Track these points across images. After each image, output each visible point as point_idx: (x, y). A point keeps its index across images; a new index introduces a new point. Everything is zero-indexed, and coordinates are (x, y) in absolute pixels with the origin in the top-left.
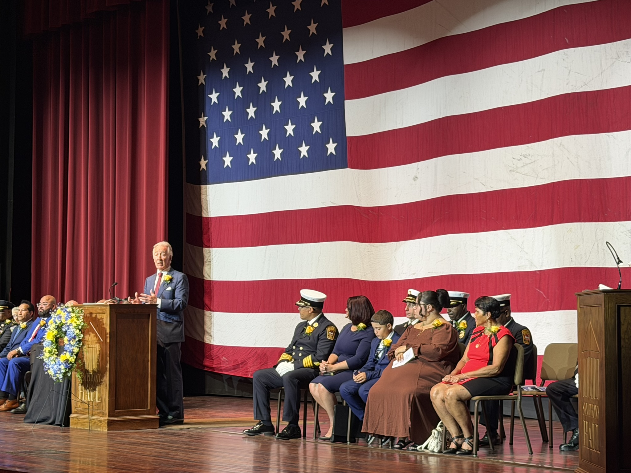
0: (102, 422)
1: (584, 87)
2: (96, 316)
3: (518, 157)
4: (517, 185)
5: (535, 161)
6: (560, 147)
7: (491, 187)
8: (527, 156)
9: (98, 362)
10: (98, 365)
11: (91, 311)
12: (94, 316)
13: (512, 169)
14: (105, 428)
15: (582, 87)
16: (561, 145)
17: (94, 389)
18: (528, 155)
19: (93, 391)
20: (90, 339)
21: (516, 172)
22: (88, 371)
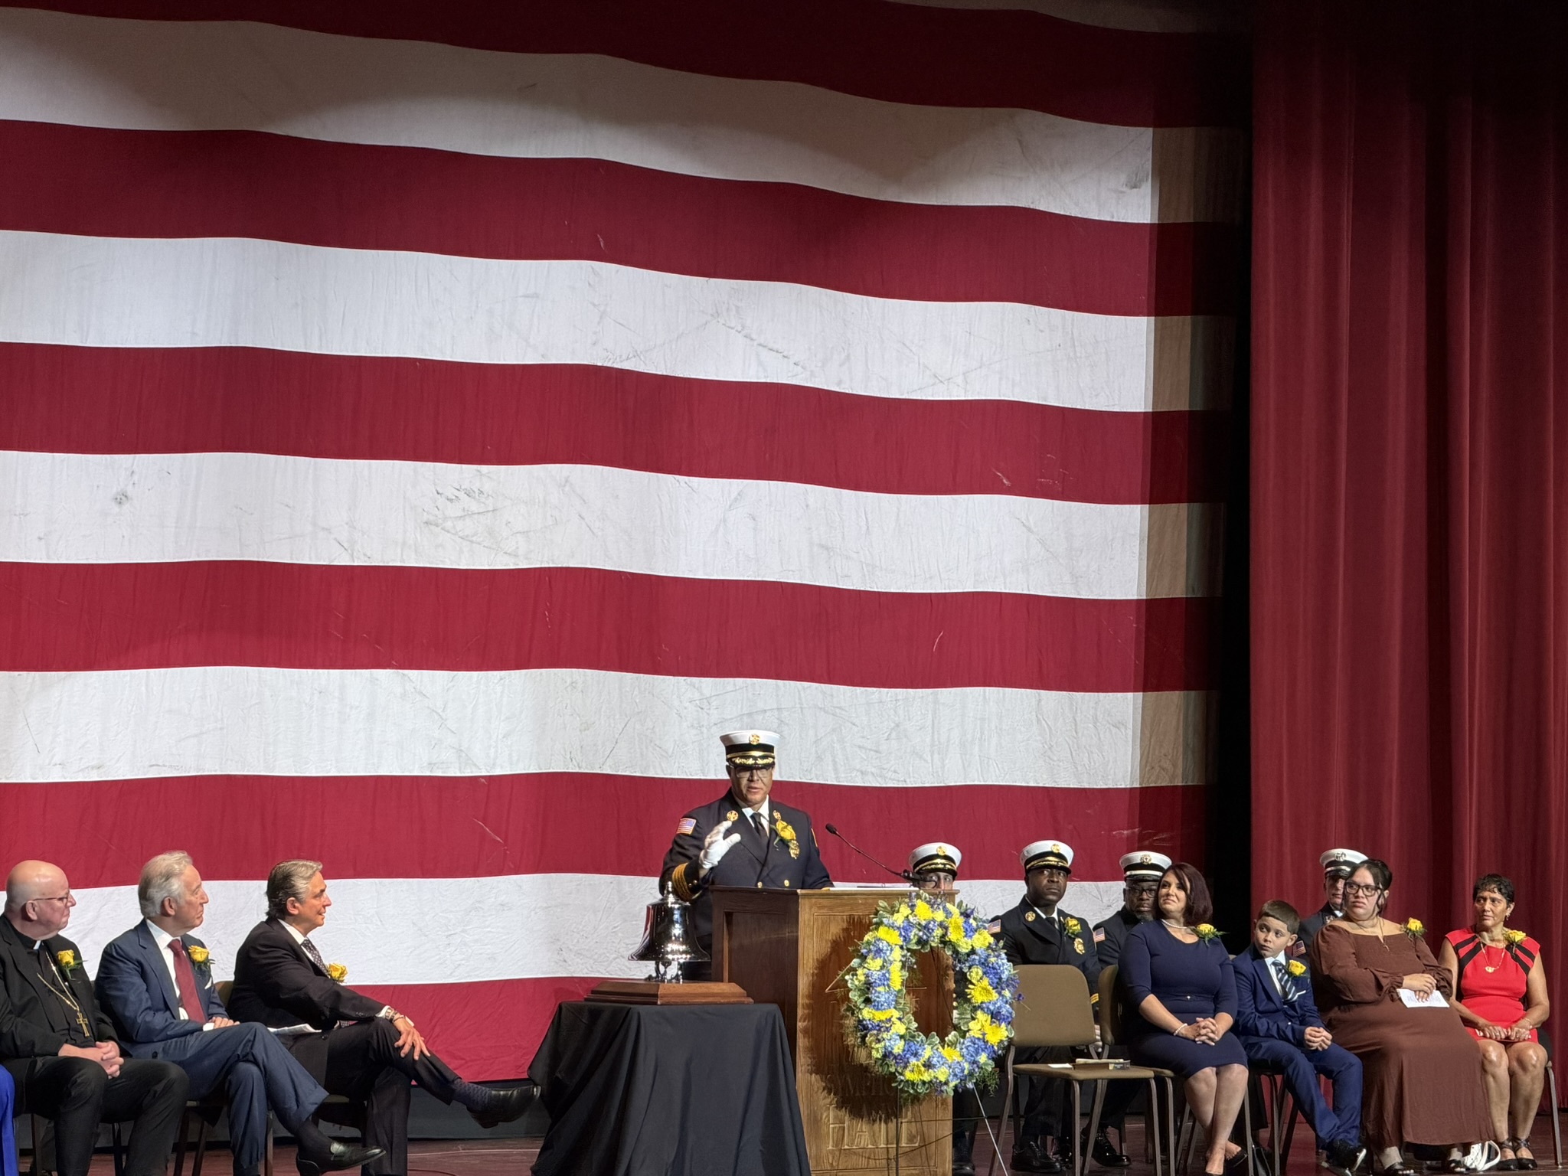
1: (633, 359)
4: (443, 562)
5: (494, 510)
7: (365, 555)
8: (474, 495)
13: (432, 518)
15: (628, 359)
16: (567, 481)
17: (894, 1115)
18: (477, 491)
21: (442, 529)
22: (863, 1069)
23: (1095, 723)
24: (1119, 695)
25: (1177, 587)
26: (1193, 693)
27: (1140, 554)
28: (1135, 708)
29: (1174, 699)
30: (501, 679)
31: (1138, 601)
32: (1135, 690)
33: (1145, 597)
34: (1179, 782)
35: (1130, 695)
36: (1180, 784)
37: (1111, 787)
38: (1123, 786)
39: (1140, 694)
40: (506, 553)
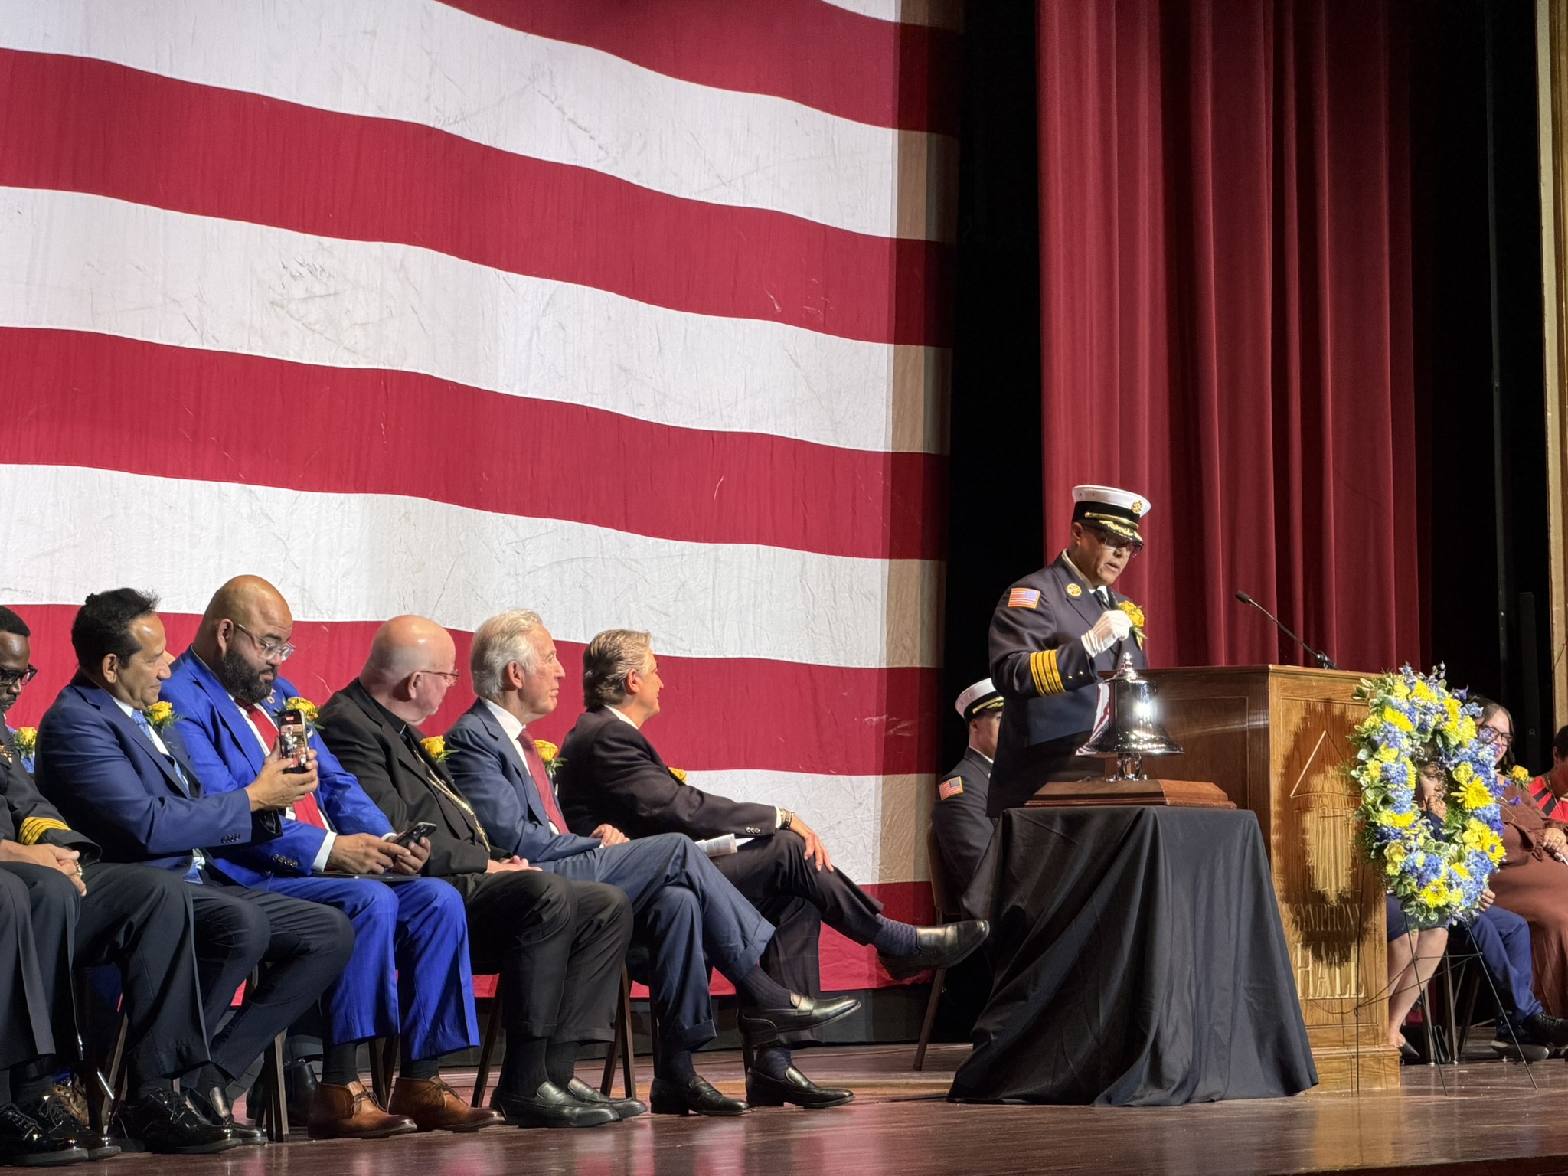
0: (1386, 1061)
1: (460, 123)
2: (1344, 712)
3: (295, 267)
4: (288, 354)
5: (335, 294)
6: (400, 270)
7: (214, 338)
8: (316, 272)
9: (1354, 865)
10: (1354, 878)
11: (1327, 695)
12: (1337, 710)
13: (278, 298)
14: (1393, 1079)
15: (455, 122)
16: (402, 265)
17: (1345, 958)
18: (319, 269)
19: (1340, 964)
20: (1326, 790)
21: (287, 312)
22: (1321, 898)
23: (851, 592)
24: (870, 560)
25: (916, 443)
26: (928, 562)
27: (887, 401)
28: (883, 577)
29: (914, 567)
30: (342, 503)
31: (886, 454)
32: (883, 557)
33: (890, 451)
34: (917, 664)
35: (879, 561)
36: (918, 666)
37: (863, 666)
38: (873, 667)
39: (887, 561)
40: (345, 348)
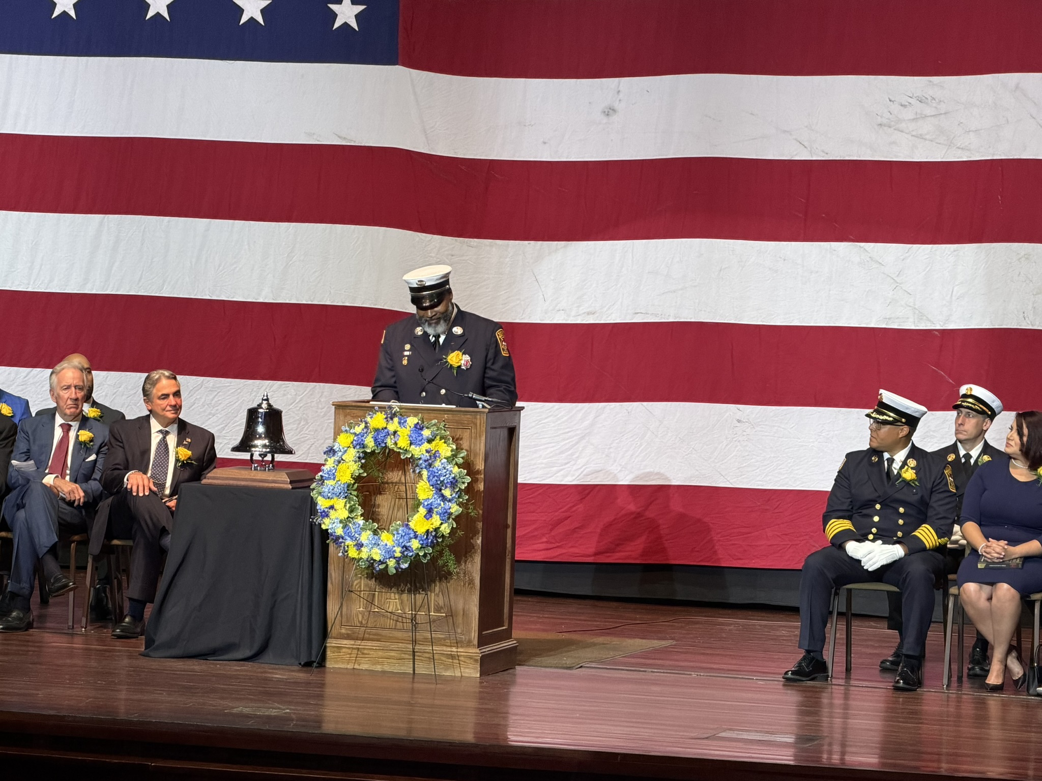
3: (904, 100)
5: (945, 113)
6: (1015, 92)
7: (823, 151)
8: (926, 101)
13: (885, 121)
16: (1016, 88)
17: (422, 590)
18: (930, 99)
19: (416, 593)
21: (895, 129)
40: (958, 148)
